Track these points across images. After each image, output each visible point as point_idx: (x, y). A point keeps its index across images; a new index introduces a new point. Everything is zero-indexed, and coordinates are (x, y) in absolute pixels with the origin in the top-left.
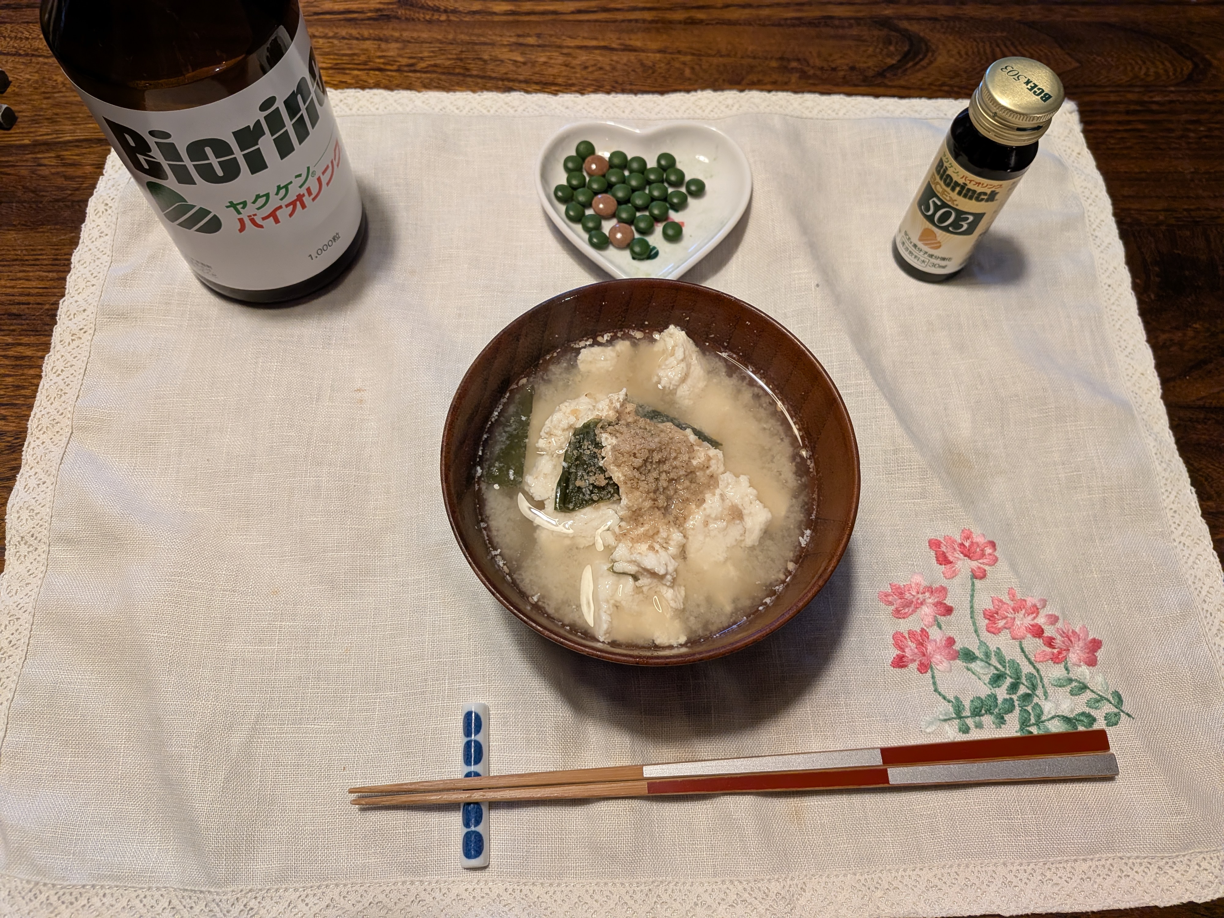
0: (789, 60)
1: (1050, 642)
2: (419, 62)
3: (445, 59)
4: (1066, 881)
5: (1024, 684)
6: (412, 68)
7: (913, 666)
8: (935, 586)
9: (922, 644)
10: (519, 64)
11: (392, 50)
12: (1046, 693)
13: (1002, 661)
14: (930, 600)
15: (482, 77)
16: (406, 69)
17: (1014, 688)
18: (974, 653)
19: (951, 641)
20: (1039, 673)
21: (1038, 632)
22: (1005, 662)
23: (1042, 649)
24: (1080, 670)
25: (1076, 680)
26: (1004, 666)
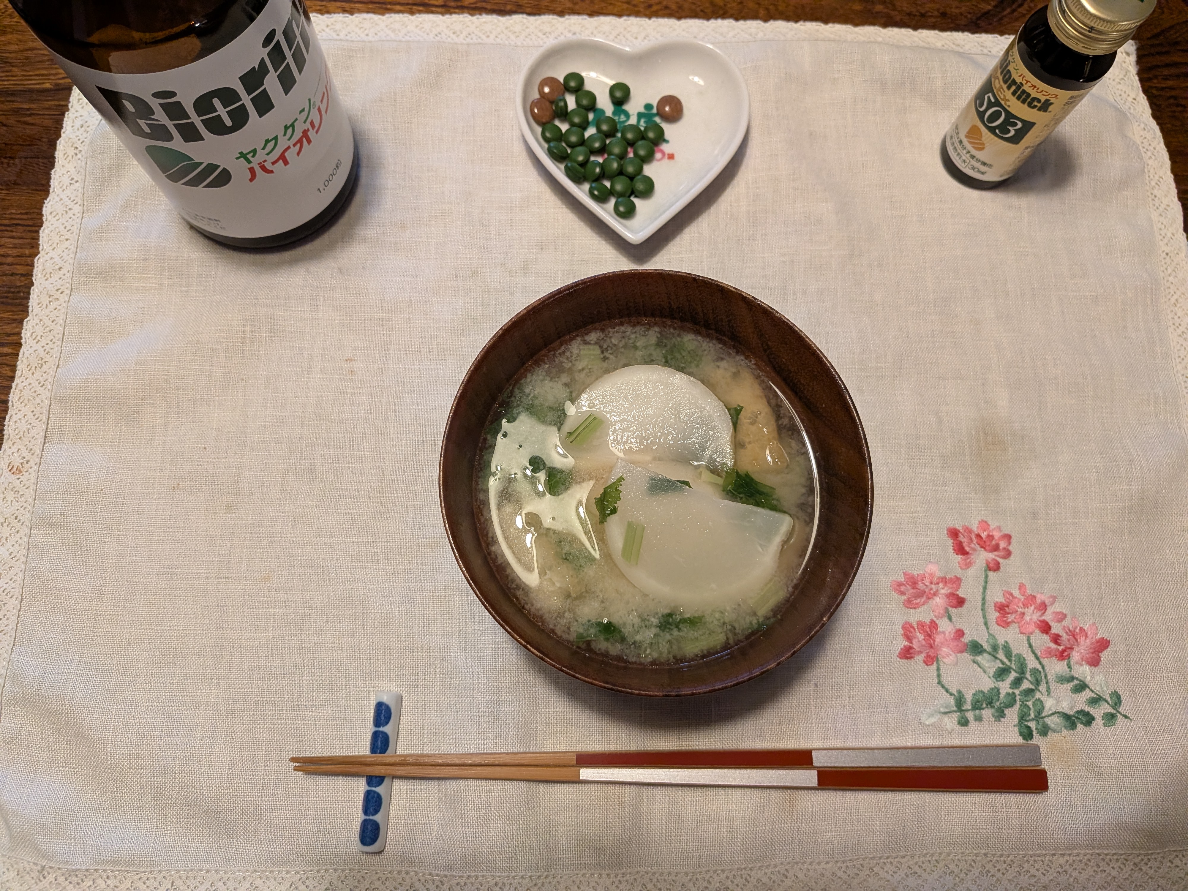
1: (1056, 639)
5: (1027, 679)
7: (920, 658)
8: (950, 576)
9: (930, 636)
12: (1048, 690)
13: (1009, 654)
14: (943, 592)
17: (1017, 682)
18: (982, 646)
19: (960, 633)
20: (1043, 667)
21: (1045, 628)
22: (1011, 656)
23: (1048, 645)
24: (1081, 669)
25: (1077, 679)
26: (1010, 661)
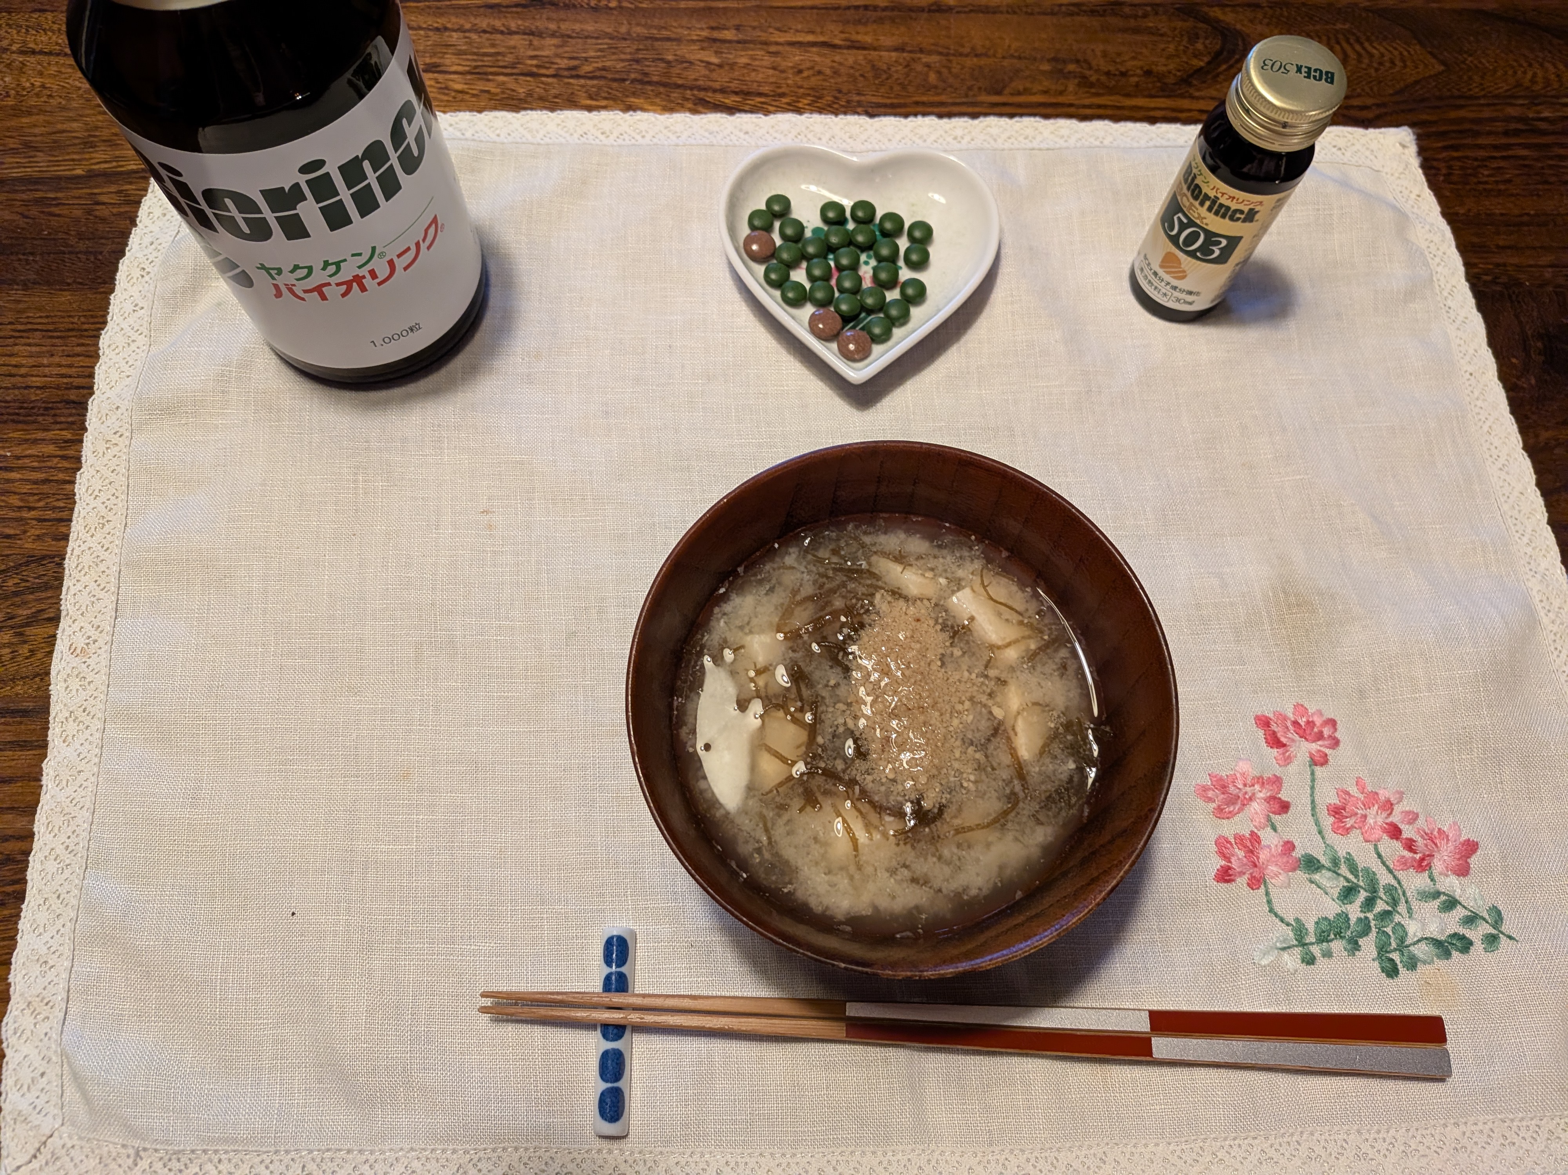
0: (1064, 62)
1: (1410, 845)
2: (583, 65)
3: (616, 60)
4: (1436, 1152)
5: (1382, 899)
6: (574, 72)
7: (1242, 881)
8: (1267, 775)
9: (1252, 852)
10: (713, 67)
11: (548, 47)
12: (1410, 910)
13: (1353, 869)
14: (1261, 795)
15: (665, 85)
16: (566, 73)
17: (1369, 903)
18: (1318, 861)
19: (1289, 846)
20: (1399, 883)
21: (1395, 832)
22: (1358, 871)
23: (1402, 854)
24: (1448, 880)
25: (1444, 893)
26: (1357, 876)
